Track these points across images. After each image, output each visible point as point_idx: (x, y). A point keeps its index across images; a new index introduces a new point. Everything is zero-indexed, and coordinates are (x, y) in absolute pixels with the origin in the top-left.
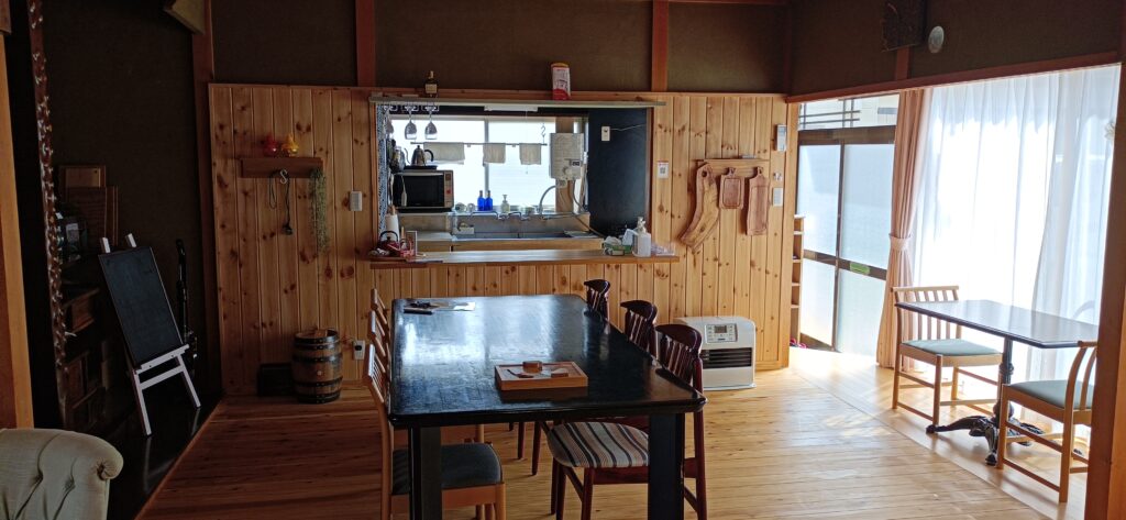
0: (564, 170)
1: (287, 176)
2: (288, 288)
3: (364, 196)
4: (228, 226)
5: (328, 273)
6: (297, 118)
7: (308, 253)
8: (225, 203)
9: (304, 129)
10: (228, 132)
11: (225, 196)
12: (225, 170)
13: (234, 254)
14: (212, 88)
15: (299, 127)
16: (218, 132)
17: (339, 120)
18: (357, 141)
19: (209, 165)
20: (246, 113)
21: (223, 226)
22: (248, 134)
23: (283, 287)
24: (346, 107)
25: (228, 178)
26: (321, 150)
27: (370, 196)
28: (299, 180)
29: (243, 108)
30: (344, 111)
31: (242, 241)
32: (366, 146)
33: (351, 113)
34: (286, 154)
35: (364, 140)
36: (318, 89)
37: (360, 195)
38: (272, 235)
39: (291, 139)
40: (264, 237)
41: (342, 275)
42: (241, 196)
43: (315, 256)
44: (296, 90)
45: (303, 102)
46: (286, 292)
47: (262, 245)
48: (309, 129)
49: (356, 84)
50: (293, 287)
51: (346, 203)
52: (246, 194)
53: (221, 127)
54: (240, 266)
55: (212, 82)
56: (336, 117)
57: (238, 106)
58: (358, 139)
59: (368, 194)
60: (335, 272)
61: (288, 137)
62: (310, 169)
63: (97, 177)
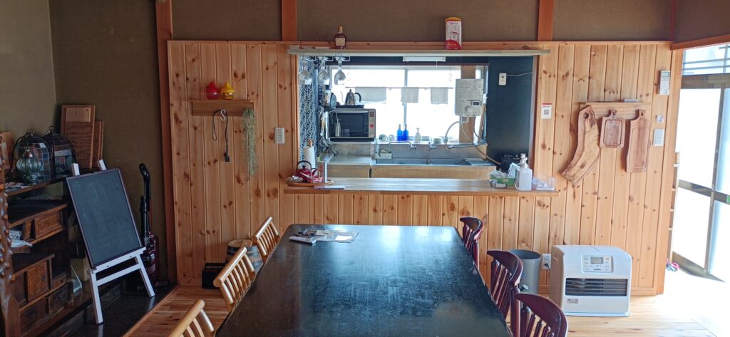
0: (467, 108)
1: (226, 115)
2: (227, 203)
3: (286, 131)
4: (182, 154)
5: (258, 193)
6: (234, 68)
7: (242, 177)
8: (179, 135)
9: (240, 76)
10: (181, 78)
11: (180, 130)
12: (180, 109)
13: (186, 176)
14: (170, 43)
15: (236, 75)
16: (175, 79)
17: (267, 69)
18: (281, 86)
19: (168, 105)
20: (196, 64)
21: (178, 154)
22: (197, 80)
23: (223, 204)
24: (272, 58)
25: (182, 116)
26: (253, 93)
27: (291, 131)
28: (236, 118)
29: (194, 60)
30: (271, 62)
31: (192, 167)
32: (288, 90)
33: (276, 63)
34: (224, 97)
35: (287, 85)
36: (251, 44)
37: (283, 130)
38: (215, 161)
39: (228, 84)
40: (209, 163)
41: (269, 195)
42: (192, 130)
43: (247, 179)
44: (234, 45)
45: (240, 55)
46: (225, 207)
47: (207, 169)
48: (243, 77)
49: (281, 40)
50: (230, 203)
51: (272, 137)
52: (195, 128)
53: (177, 75)
54: (191, 185)
55: (171, 39)
56: (265, 67)
57: (190, 59)
58: (282, 84)
59: (290, 130)
60: (263, 193)
61: (226, 83)
62: (242, 109)
63: (87, 115)
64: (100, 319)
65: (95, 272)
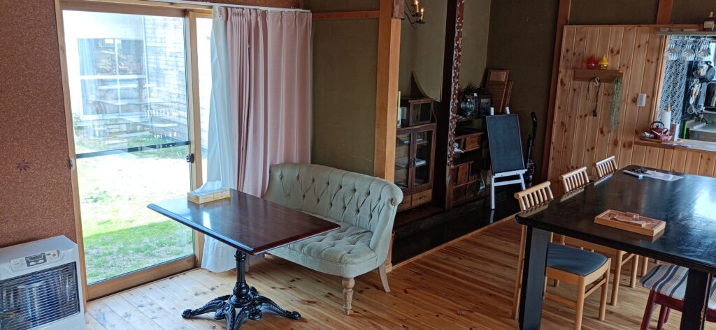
1: (600, 81)
2: (590, 148)
3: (648, 97)
4: (562, 108)
5: (616, 143)
6: (612, 46)
7: (605, 130)
8: (562, 95)
9: (615, 52)
10: (570, 54)
11: (563, 90)
12: (565, 76)
13: (563, 124)
14: (566, 28)
15: (612, 51)
16: (565, 54)
17: (639, 47)
18: (648, 61)
19: (558, 72)
20: (582, 43)
21: (559, 108)
22: (581, 55)
23: (587, 148)
24: (645, 38)
25: (566, 81)
26: (624, 66)
27: (652, 97)
28: (607, 84)
29: (581, 40)
30: (643, 42)
31: (568, 118)
32: (654, 64)
33: (648, 42)
34: (599, 67)
35: (654, 59)
36: (628, 27)
37: (645, 96)
38: (586, 115)
39: (605, 58)
40: (581, 117)
41: (624, 146)
42: (571, 91)
43: (609, 132)
44: (613, 28)
45: (617, 35)
46: (588, 150)
47: (578, 121)
48: (618, 52)
49: (655, 23)
50: (593, 148)
51: (635, 101)
52: (575, 90)
53: (567, 51)
54: (565, 131)
55: (566, 24)
56: (637, 45)
57: (578, 39)
58: (650, 59)
59: (651, 95)
60: (620, 144)
61: (603, 57)
62: (614, 77)
63: (503, 76)
64: (493, 207)
65: (494, 177)
